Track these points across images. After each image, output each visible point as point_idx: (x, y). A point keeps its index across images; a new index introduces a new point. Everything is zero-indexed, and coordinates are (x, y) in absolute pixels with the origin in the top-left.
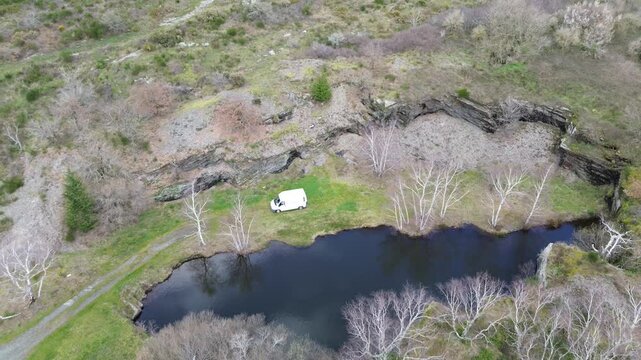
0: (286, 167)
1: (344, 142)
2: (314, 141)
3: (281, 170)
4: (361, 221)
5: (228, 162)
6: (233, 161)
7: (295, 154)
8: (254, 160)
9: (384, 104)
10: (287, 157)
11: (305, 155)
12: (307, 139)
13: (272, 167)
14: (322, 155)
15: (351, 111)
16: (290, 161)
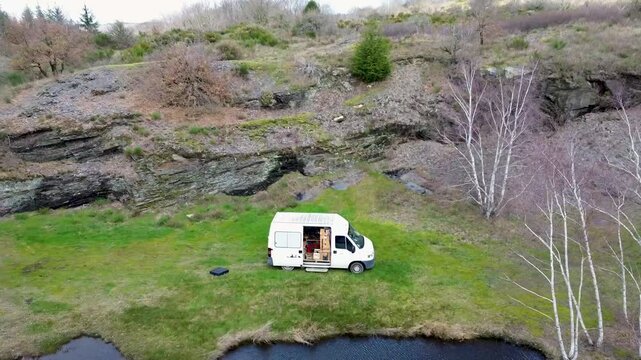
0: (264, 186)
1: (405, 153)
2: (337, 142)
3: (250, 191)
4: (414, 314)
5: (130, 156)
6: (139, 153)
7: (290, 163)
8: (188, 156)
9: (503, 74)
10: (268, 166)
11: (311, 166)
12: (324, 137)
13: (230, 181)
14: (352, 174)
15: (431, 98)
16: (274, 175)
